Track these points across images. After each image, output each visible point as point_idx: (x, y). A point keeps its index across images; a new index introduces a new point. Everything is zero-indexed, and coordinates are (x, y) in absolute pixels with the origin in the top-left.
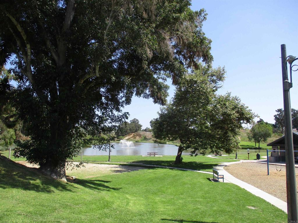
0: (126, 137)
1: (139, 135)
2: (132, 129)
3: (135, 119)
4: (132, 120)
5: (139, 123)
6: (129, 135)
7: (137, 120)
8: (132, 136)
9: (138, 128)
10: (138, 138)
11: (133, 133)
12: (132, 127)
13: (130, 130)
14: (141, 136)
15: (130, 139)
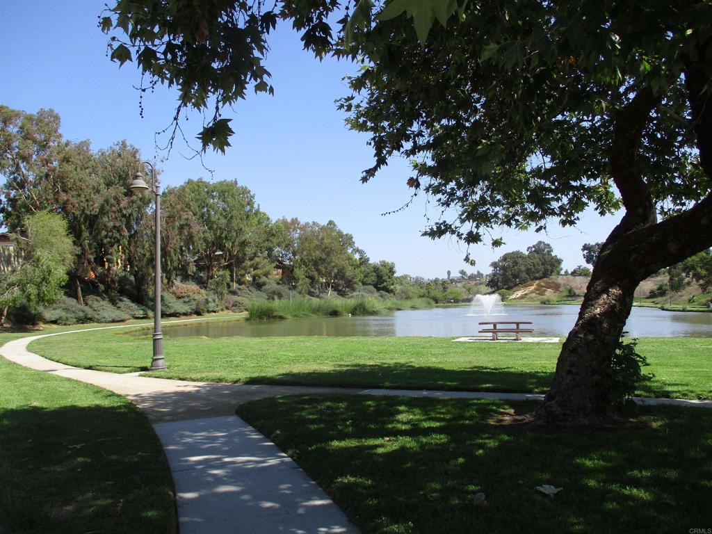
0: (517, 292)
1: (553, 285)
2: (533, 270)
3: (540, 243)
4: (534, 246)
5: (553, 254)
6: (526, 286)
7: (548, 246)
8: (532, 288)
9: (549, 267)
10: (549, 293)
11: (537, 282)
12: (534, 265)
13: (528, 271)
14: (559, 287)
15: (528, 297)
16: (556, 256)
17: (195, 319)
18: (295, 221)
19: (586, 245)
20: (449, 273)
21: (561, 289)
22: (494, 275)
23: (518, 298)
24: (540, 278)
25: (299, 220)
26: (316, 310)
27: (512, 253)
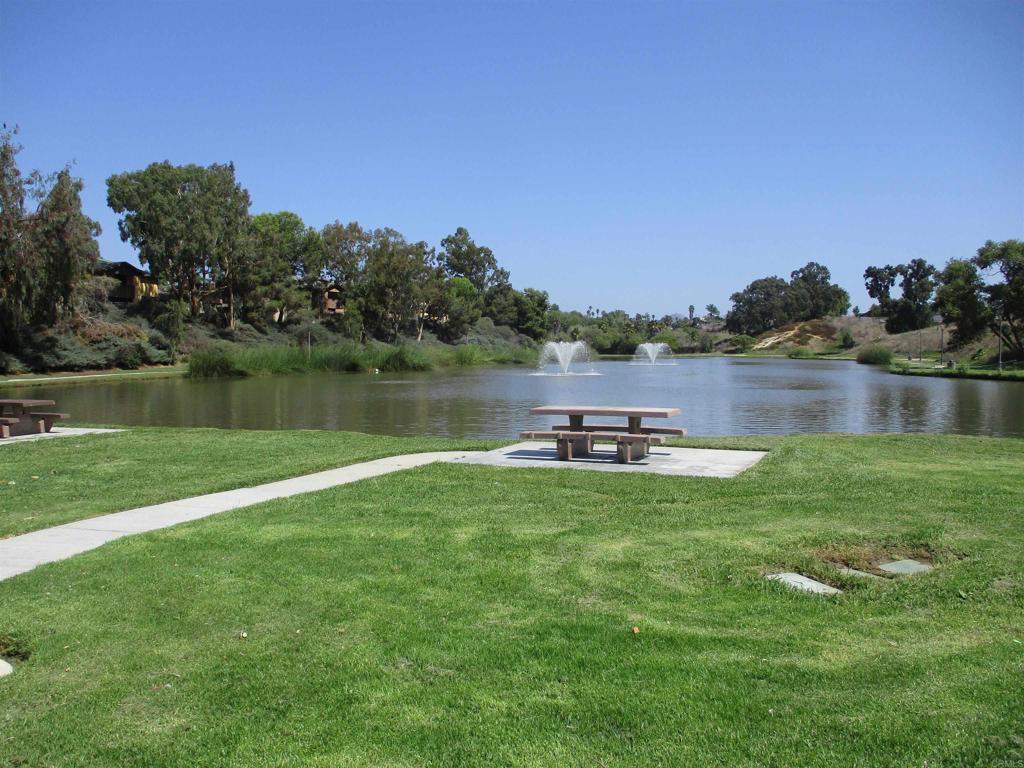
0: (767, 340)
1: (822, 329)
2: (795, 305)
3: (811, 265)
4: (802, 270)
5: (831, 282)
6: (783, 331)
7: (824, 269)
8: (792, 333)
9: (822, 303)
10: (816, 343)
11: (802, 324)
12: (797, 300)
13: (786, 307)
14: (833, 333)
15: (781, 346)
16: (836, 286)
17: (116, 375)
18: (354, 228)
19: (870, 268)
20: (692, 309)
21: (835, 336)
22: (734, 313)
23: (766, 349)
24: (806, 319)
25: (360, 225)
26: (324, 365)
27: (765, 280)
